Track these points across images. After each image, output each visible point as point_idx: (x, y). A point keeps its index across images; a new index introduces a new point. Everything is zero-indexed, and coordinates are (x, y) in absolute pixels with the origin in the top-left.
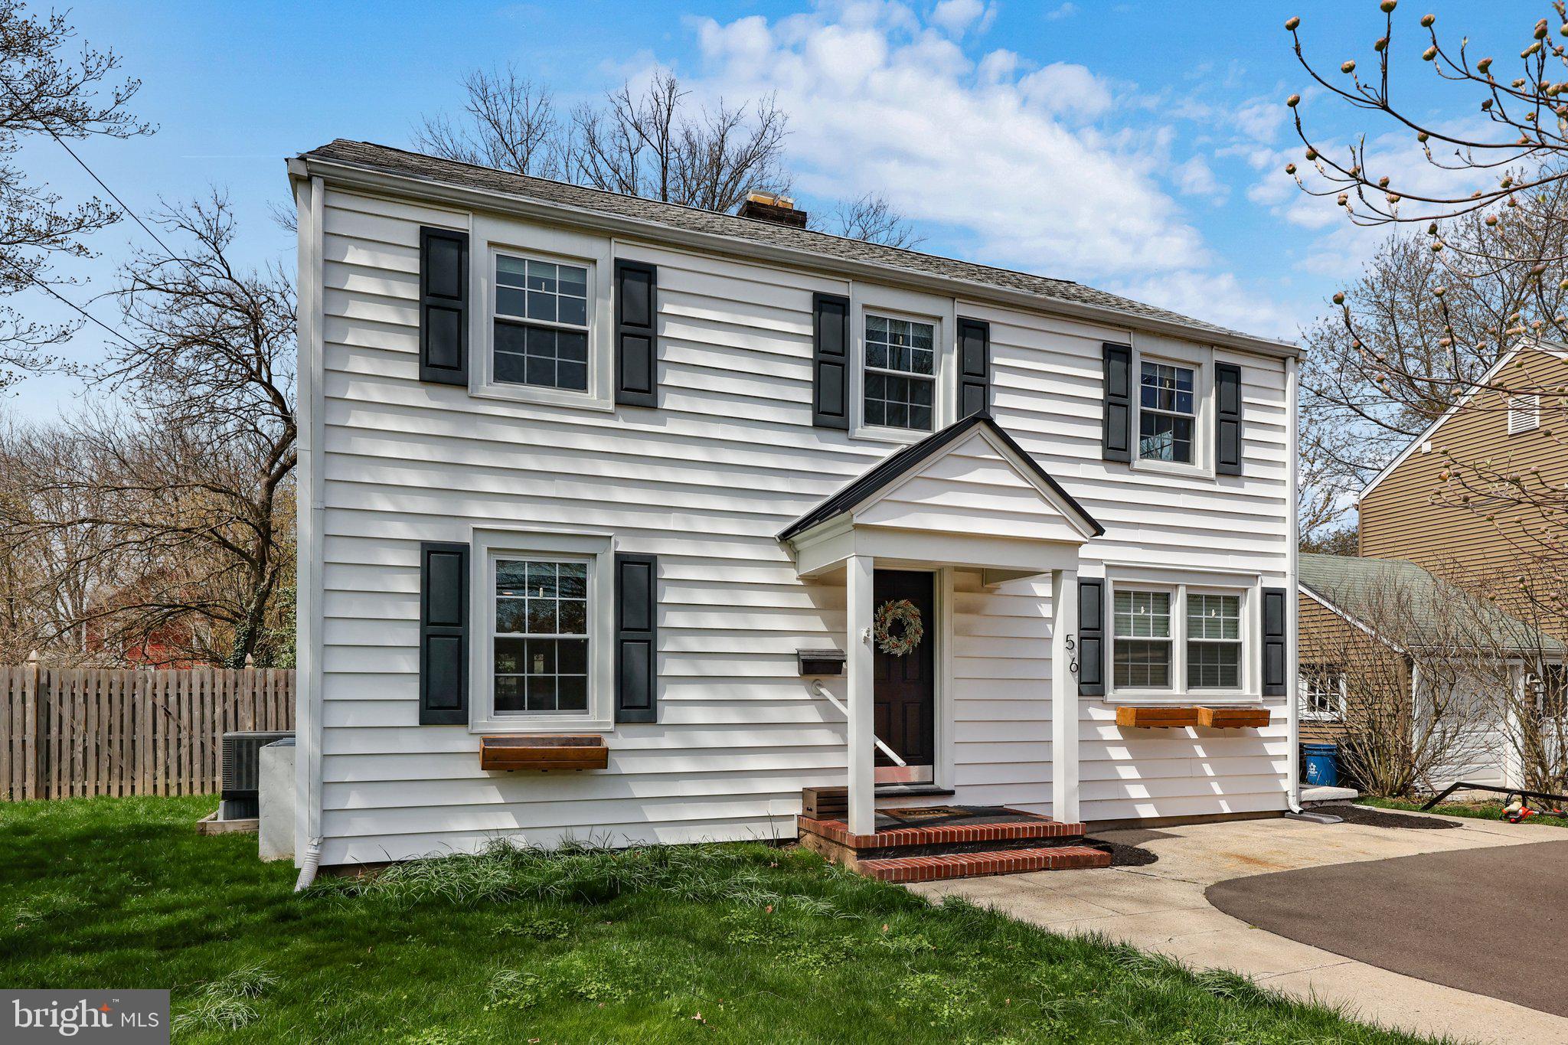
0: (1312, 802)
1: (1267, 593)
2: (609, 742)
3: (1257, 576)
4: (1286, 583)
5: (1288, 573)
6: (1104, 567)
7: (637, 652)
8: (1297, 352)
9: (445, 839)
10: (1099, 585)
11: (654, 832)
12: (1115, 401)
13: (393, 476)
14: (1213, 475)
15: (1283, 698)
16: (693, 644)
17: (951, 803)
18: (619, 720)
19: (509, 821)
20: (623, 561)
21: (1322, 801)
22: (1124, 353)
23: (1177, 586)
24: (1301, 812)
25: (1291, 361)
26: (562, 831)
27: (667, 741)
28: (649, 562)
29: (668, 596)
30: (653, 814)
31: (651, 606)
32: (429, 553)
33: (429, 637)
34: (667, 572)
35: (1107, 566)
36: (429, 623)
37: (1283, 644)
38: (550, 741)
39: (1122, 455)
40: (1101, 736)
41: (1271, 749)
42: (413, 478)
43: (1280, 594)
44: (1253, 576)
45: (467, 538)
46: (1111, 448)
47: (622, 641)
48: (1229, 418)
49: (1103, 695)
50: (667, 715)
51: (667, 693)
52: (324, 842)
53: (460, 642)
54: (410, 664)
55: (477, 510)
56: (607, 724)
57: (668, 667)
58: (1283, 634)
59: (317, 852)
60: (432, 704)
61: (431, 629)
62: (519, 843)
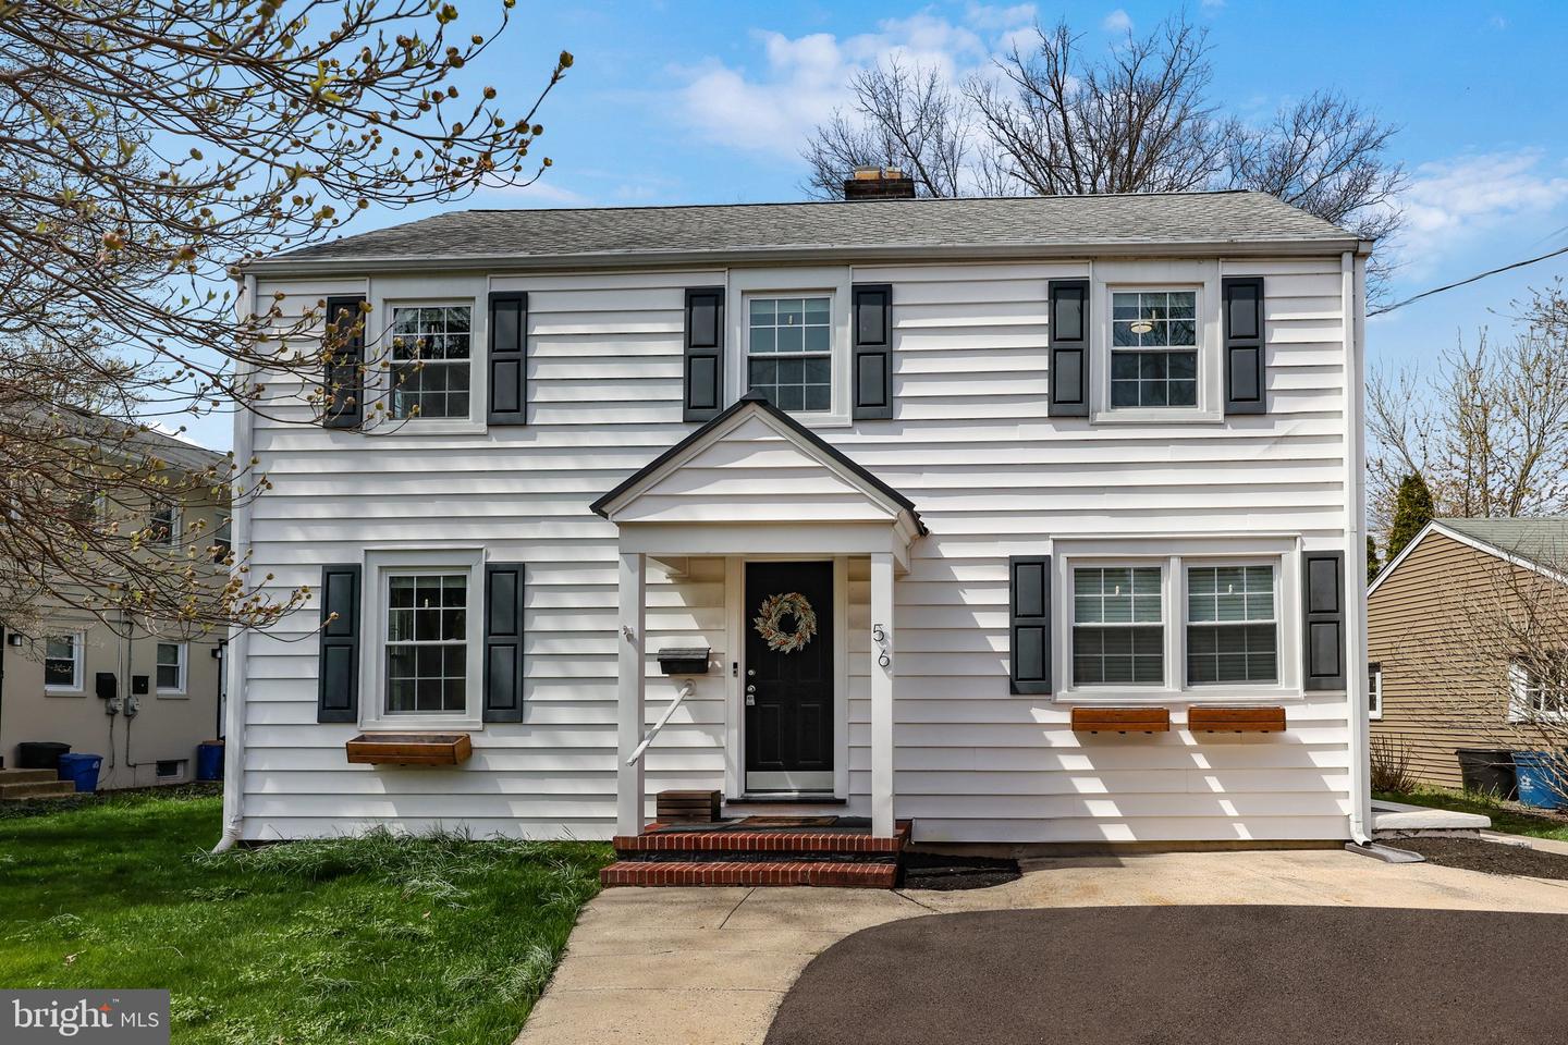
0: (1398, 831)
1: (1310, 559)
2: (477, 741)
3: (1295, 538)
4: (1346, 545)
5: (1347, 529)
6: (1051, 542)
7: (504, 657)
8: (1353, 244)
9: (336, 823)
10: (1042, 564)
11: (519, 827)
12: (1067, 346)
13: (304, 511)
14: (1220, 417)
15: (1342, 693)
16: (562, 646)
17: (843, 814)
18: (487, 720)
19: (390, 810)
20: (492, 571)
21: (1416, 831)
22: (1080, 289)
23: (1167, 559)
24: (1366, 844)
25: (1347, 258)
26: (431, 823)
27: (534, 740)
28: (518, 571)
29: (535, 601)
30: (518, 810)
31: (518, 612)
32: (328, 574)
33: (326, 646)
34: (535, 578)
35: (1054, 540)
36: (327, 635)
37: (1339, 625)
38: (422, 739)
39: (1077, 409)
40: (1050, 742)
41: (1320, 760)
42: (321, 511)
43: (1335, 558)
44: (1288, 538)
45: (360, 560)
46: (1059, 402)
47: (490, 646)
48: (1247, 346)
49: (1050, 694)
50: (534, 715)
51: (534, 694)
52: (243, 820)
53: (351, 650)
54: (312, 670)
55: (370, 534)
56: (478, 722)
57: (534, 670)
58: (1338, 607)
59: (233, 828)
60: (327, 705)
61: (328, 640)
62: (396, 830)
